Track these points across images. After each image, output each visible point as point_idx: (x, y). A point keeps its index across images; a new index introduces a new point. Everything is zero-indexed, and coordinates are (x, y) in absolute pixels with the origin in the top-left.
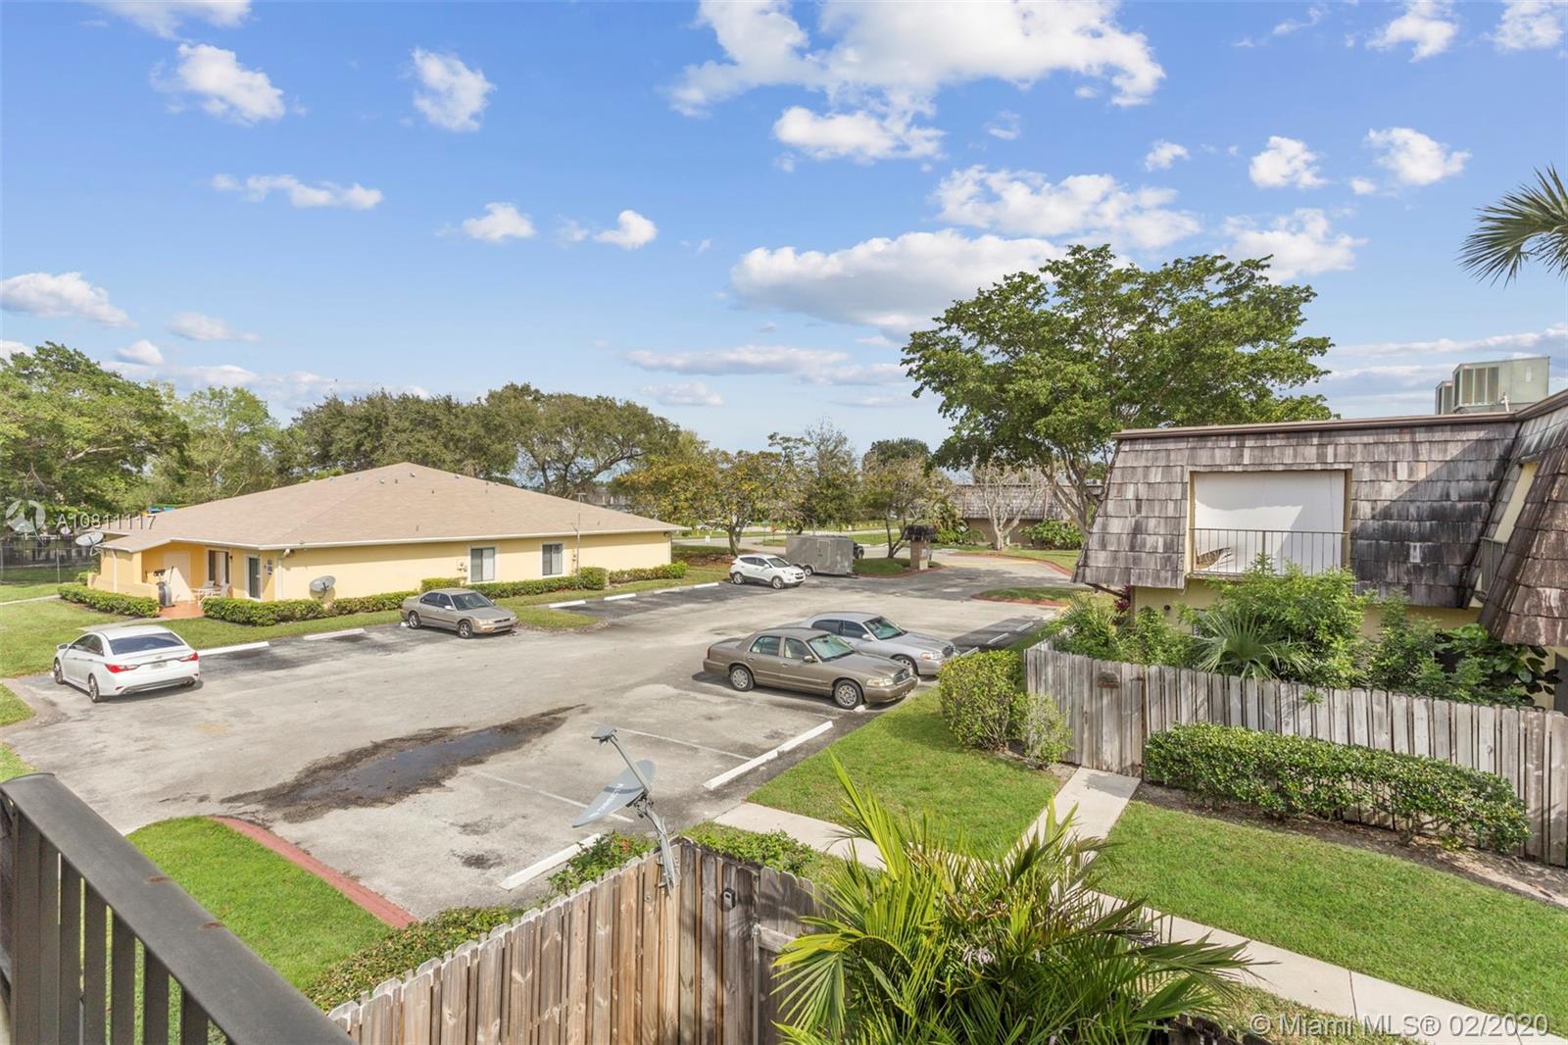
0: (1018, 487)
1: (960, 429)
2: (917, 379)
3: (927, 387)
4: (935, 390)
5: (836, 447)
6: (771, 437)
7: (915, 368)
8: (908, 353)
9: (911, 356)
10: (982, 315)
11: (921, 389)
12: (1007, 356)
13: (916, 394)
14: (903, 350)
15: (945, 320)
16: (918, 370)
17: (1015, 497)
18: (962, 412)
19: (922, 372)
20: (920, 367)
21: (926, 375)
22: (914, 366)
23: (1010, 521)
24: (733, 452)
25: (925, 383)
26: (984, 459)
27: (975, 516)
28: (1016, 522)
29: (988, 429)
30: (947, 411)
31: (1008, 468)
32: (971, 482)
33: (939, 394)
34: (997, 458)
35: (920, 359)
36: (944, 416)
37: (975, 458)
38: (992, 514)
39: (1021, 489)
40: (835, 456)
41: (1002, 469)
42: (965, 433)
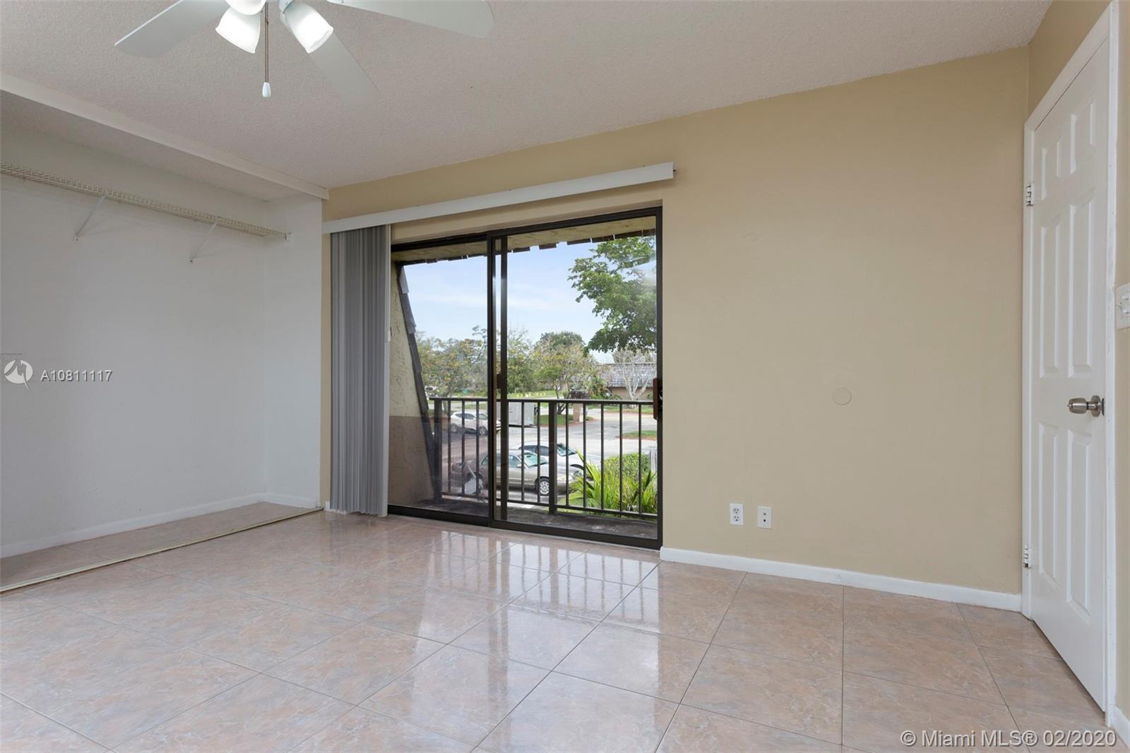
0: (645, 365)
1: (608, 324)
2: (579, 290)
3: (585, 296)
4: (590, 297)
5: (521, 336)
6: (474, 329)
7: (577, 283)
8: (573, 272)
9: (575, 274)
10: (621, 249)
11: (582, 296)
12: (637, 276)
13: (578, 300)
14: (569, 270)
15: (597, 251)
16: (579, 284)
17: (643, 372)
18: (608, 312)
19: (582, 285)
20: (581, 282)
21: (585, 287)
22: (576, 281)
23: (639, 388)
24: (445, 339)
25: (584, 293)
26: (622, 345)
27: (616, 386)
28: (644, 389)
29: (625, 324)
30: (598, 312)
31: (638, 351)
32: (613, 362)
33: (592, 300)
34: (631, 344)
35: (580, 276)
36: (596, 315)
37: (617, 344)
38: (628, 384)
39: (647, 366)
40: (519, 343)
41: (635, 352)
42: (610, 326)
